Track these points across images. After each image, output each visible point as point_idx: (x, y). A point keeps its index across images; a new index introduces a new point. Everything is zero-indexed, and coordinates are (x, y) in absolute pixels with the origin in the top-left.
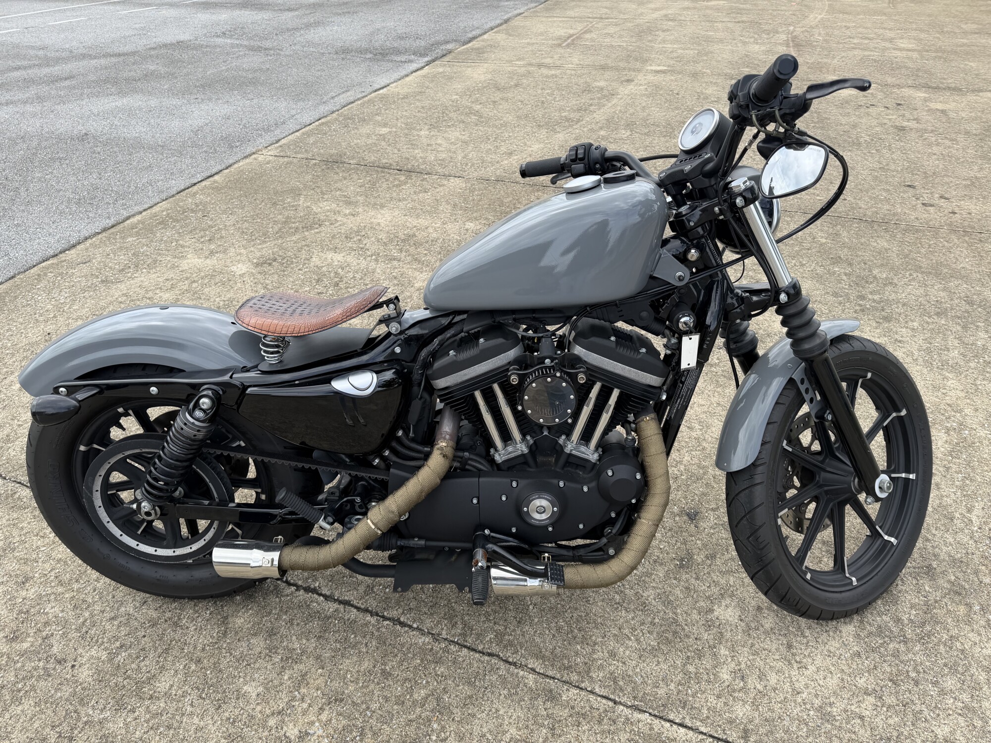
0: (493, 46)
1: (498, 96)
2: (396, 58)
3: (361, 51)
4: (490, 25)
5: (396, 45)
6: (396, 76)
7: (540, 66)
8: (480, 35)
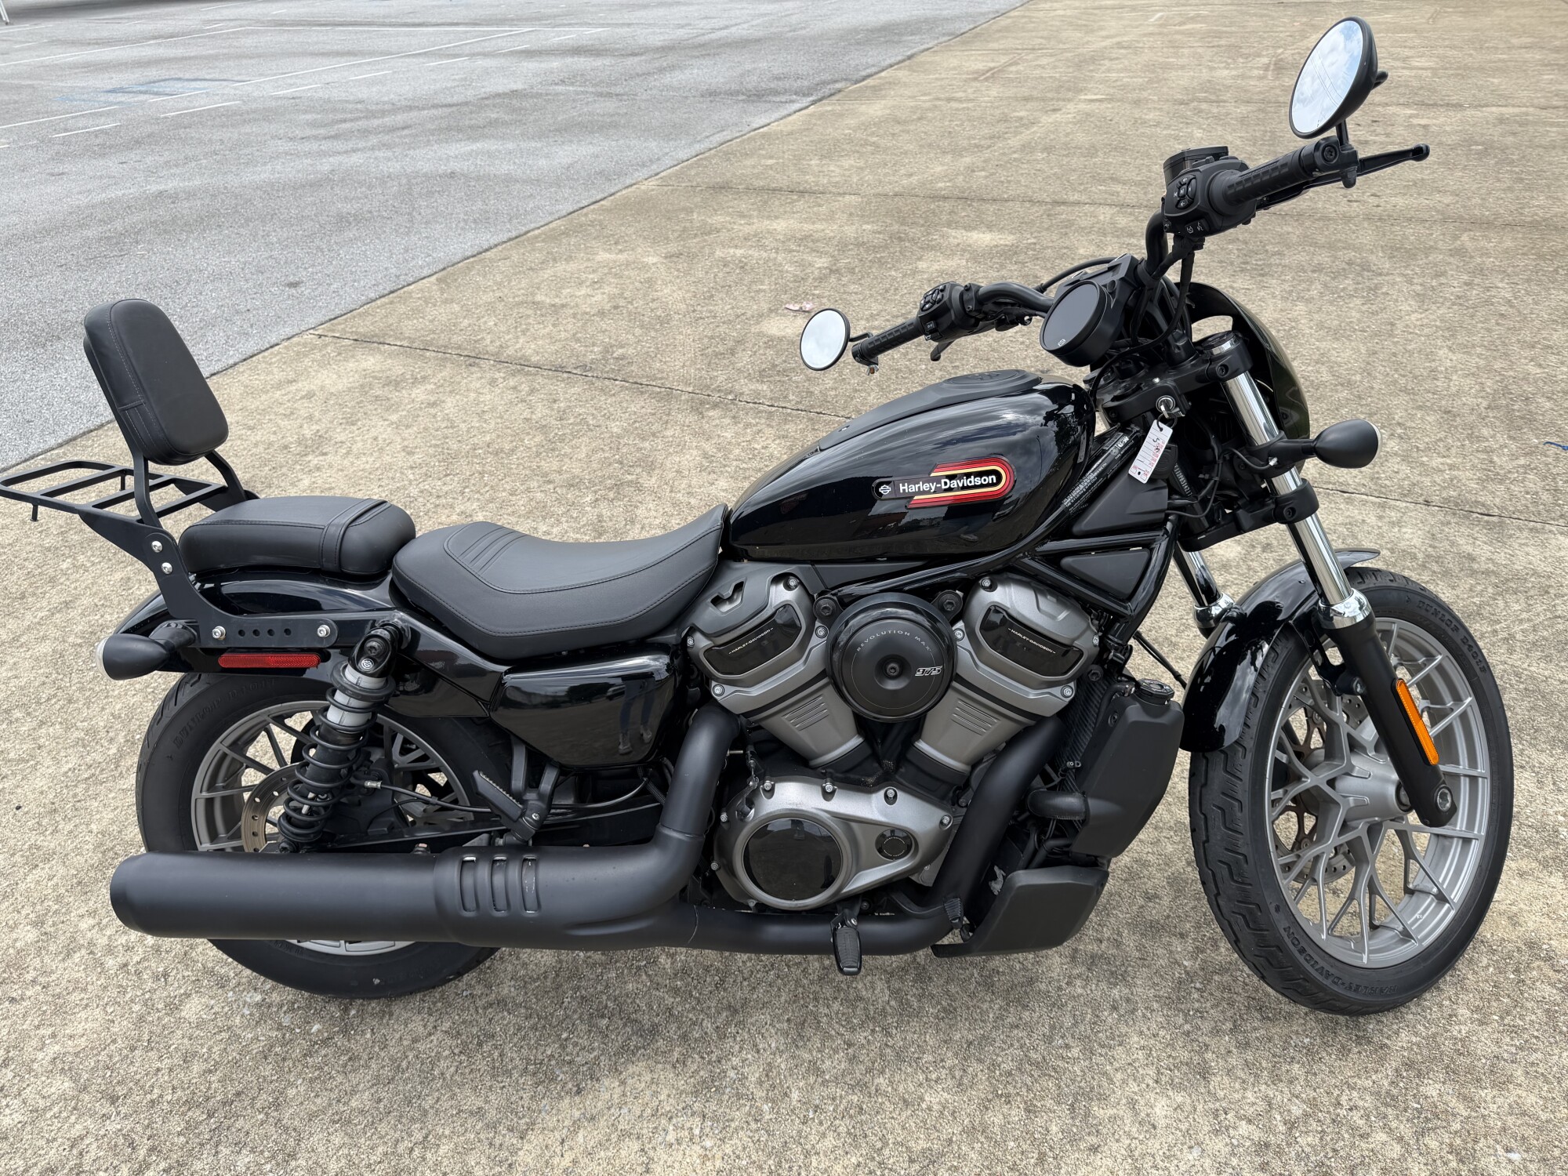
0: (893, 83)
1: (897, 129)
2: (774, 99)
3: (732, 93)
4: (888, 62)
5: (772, 86)
6: (777, 115)
7: (949, 100)
8: (876, 73)
